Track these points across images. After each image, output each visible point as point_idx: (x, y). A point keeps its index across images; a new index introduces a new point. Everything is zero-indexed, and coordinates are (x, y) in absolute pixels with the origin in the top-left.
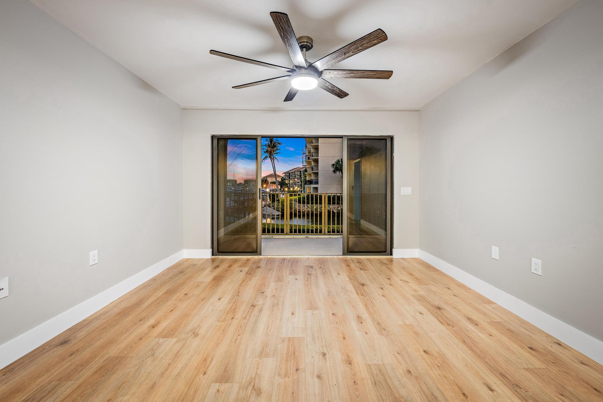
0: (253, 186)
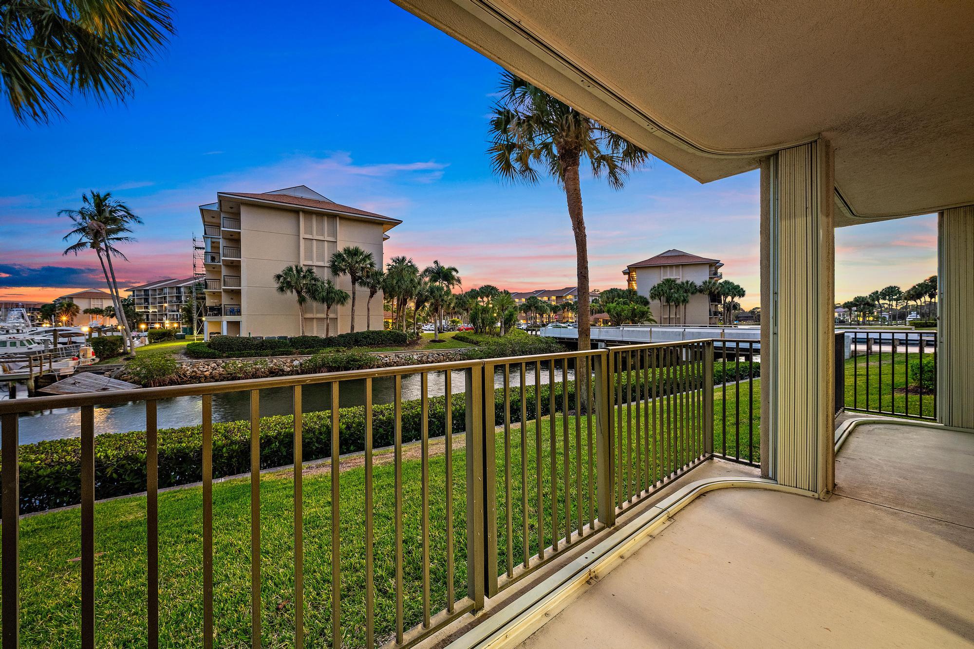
0: (21, 320)
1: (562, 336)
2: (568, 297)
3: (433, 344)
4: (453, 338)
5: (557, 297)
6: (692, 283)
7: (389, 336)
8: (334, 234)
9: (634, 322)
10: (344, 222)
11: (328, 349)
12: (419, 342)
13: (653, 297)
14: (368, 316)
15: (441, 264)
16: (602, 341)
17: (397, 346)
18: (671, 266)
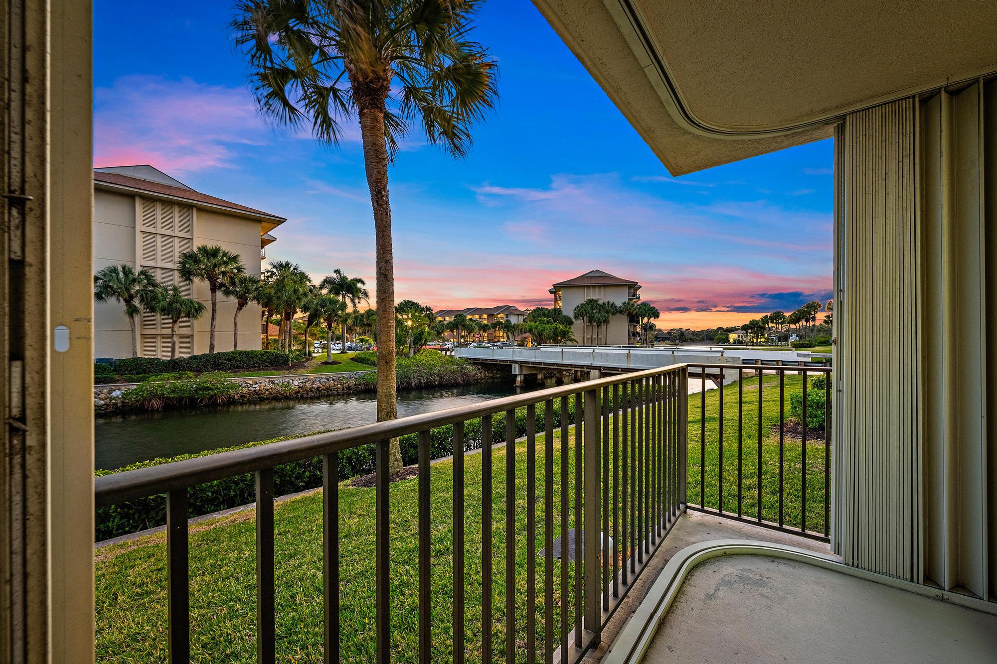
1: (477, 357)
2: (499, 316)
3: (323, 366)
4: (353, 359)
5: (488, 315)
6: (613, 303)
7: (264, 358)
8: (190, 229)
9: (556, 342)
10: (204, 216)
11: (166, 375)
12: (306, 364)
13: (577, 316)
14: (235, 333)
15: (345, 273)
16: (516, 362)
17: (274, 369)
18: (594, 287)
